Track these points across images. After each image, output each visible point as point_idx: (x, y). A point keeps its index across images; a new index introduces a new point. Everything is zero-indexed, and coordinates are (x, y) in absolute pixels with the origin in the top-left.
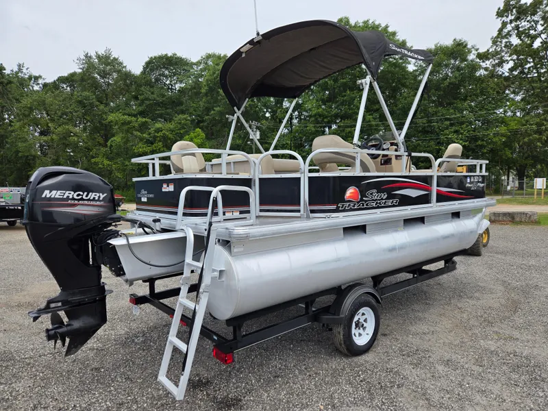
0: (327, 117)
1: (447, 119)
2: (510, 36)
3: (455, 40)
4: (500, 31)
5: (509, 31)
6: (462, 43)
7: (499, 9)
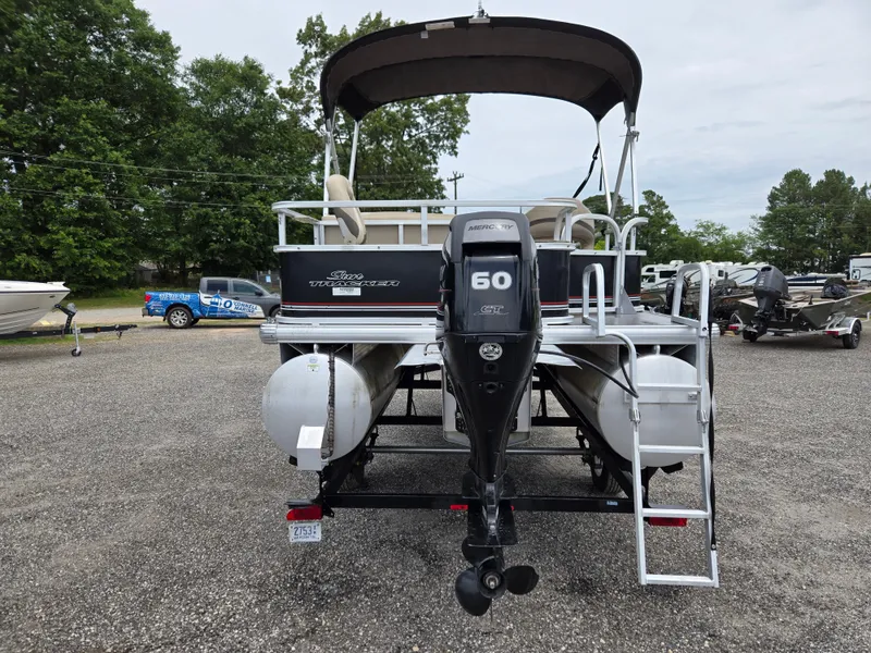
0: (17, 139)
1: (248, 179)
2: (314, 74)
3: (246, 58)
4: (304, 63)
5: (313, 68)
6: (256, 67)
7: (301, 31)
